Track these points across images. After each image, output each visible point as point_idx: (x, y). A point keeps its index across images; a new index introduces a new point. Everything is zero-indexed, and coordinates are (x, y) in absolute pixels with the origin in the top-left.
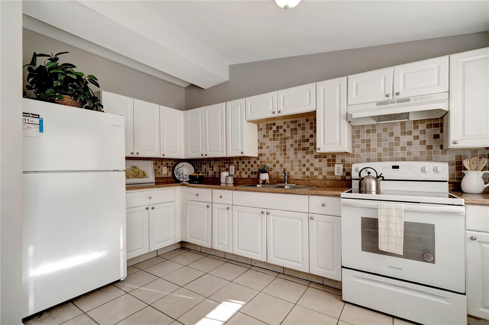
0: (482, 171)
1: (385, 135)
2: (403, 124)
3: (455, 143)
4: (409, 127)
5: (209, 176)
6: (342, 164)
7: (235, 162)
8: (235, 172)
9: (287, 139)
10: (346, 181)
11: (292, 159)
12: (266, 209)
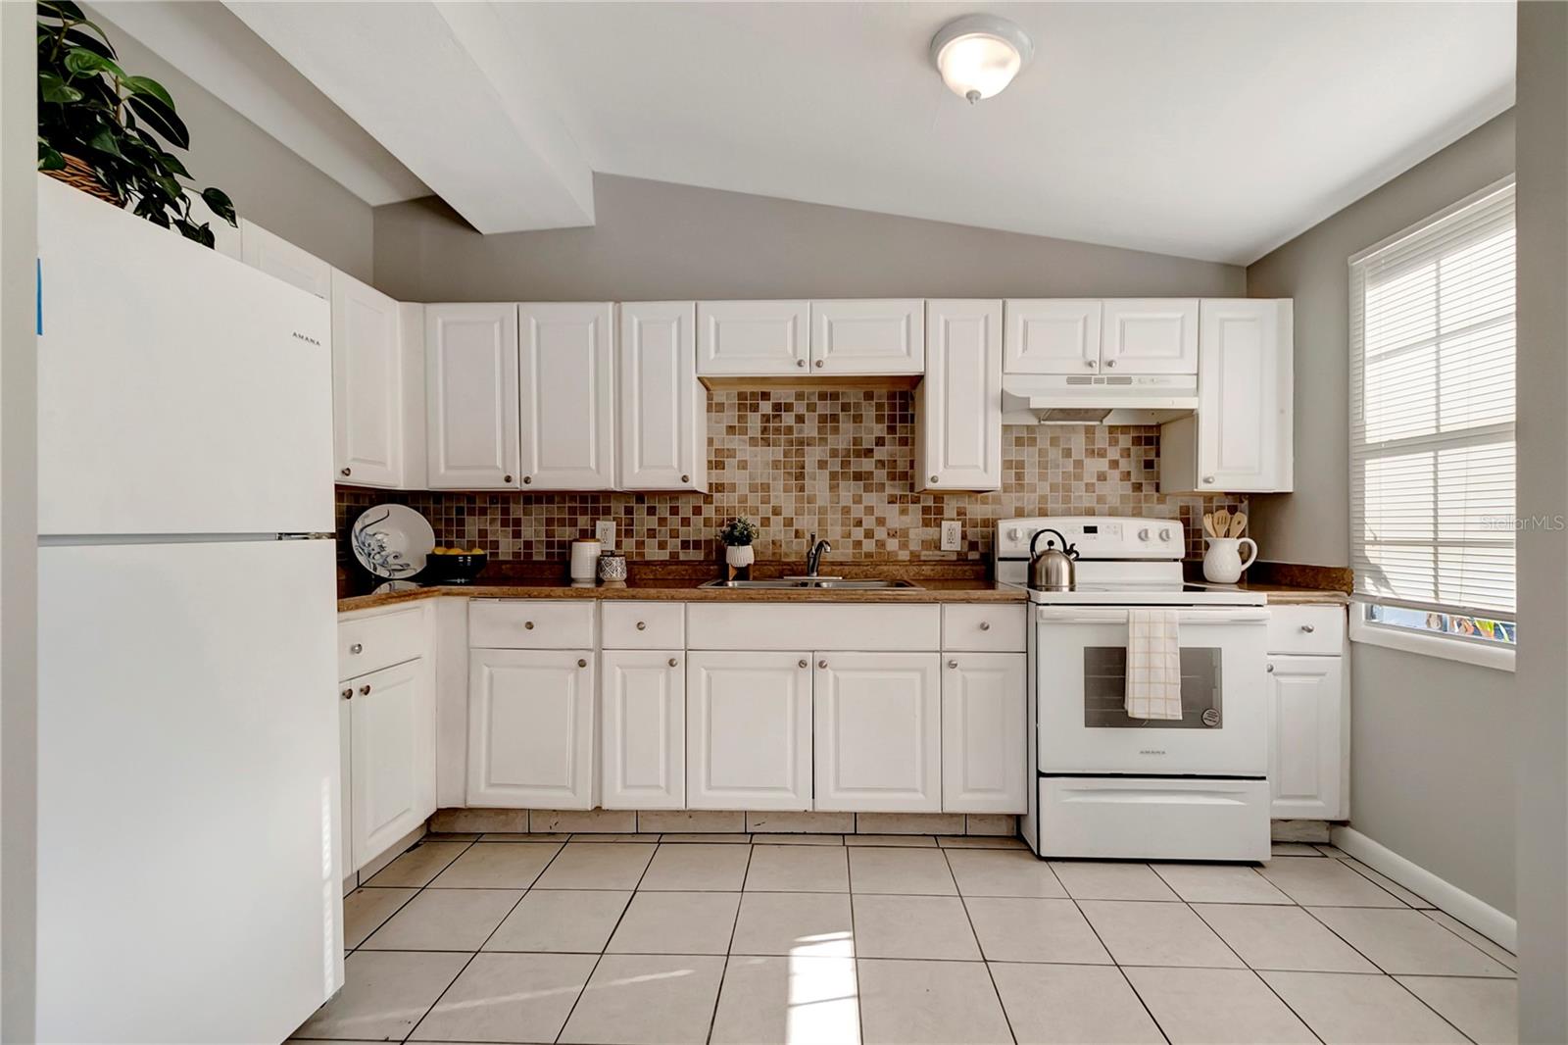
0: (1238, 538)
1: (1054, 454)
2: (1090, 430)
3: (1207, 481)
4: (1102, 440)
5: (501, 558)
6: (958, 520)
7: (618, 508)
8: (617, 542)
9: (808, 445)
10: (972, 565)
11: (822, 504)
12: (810, 651)
